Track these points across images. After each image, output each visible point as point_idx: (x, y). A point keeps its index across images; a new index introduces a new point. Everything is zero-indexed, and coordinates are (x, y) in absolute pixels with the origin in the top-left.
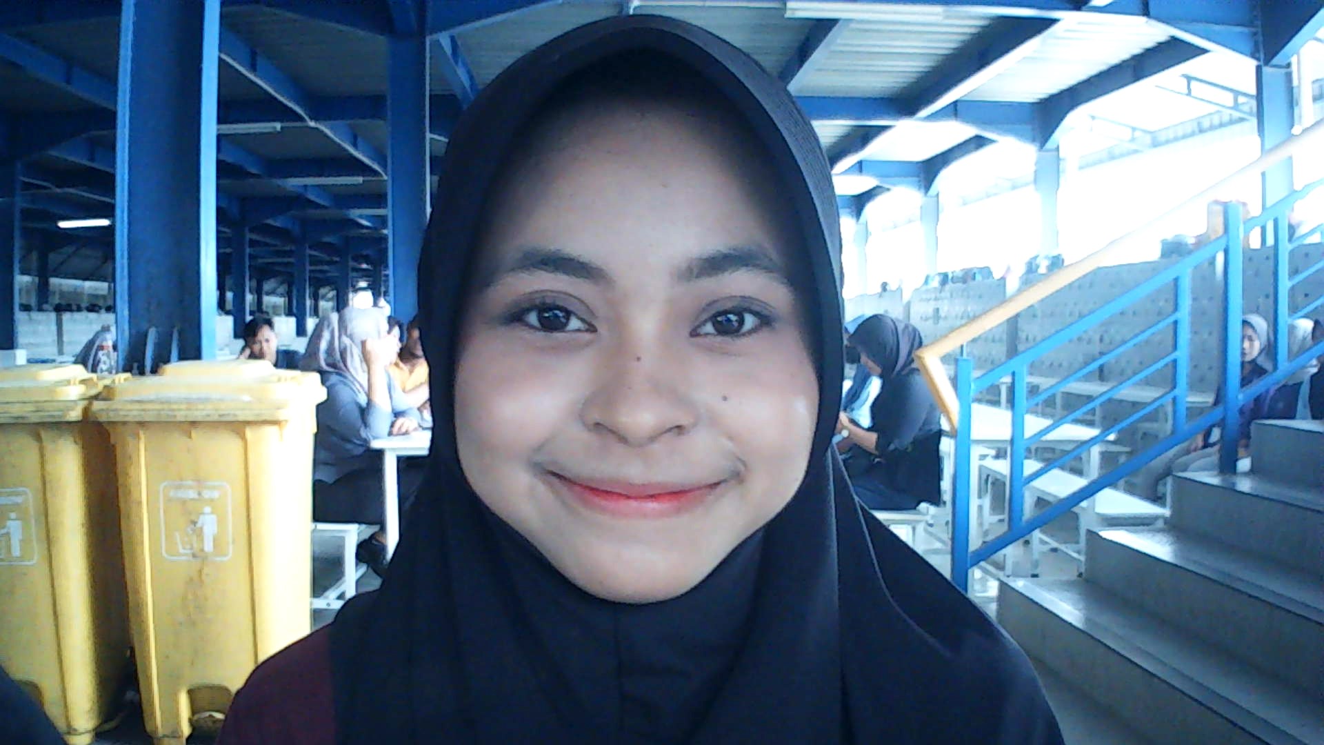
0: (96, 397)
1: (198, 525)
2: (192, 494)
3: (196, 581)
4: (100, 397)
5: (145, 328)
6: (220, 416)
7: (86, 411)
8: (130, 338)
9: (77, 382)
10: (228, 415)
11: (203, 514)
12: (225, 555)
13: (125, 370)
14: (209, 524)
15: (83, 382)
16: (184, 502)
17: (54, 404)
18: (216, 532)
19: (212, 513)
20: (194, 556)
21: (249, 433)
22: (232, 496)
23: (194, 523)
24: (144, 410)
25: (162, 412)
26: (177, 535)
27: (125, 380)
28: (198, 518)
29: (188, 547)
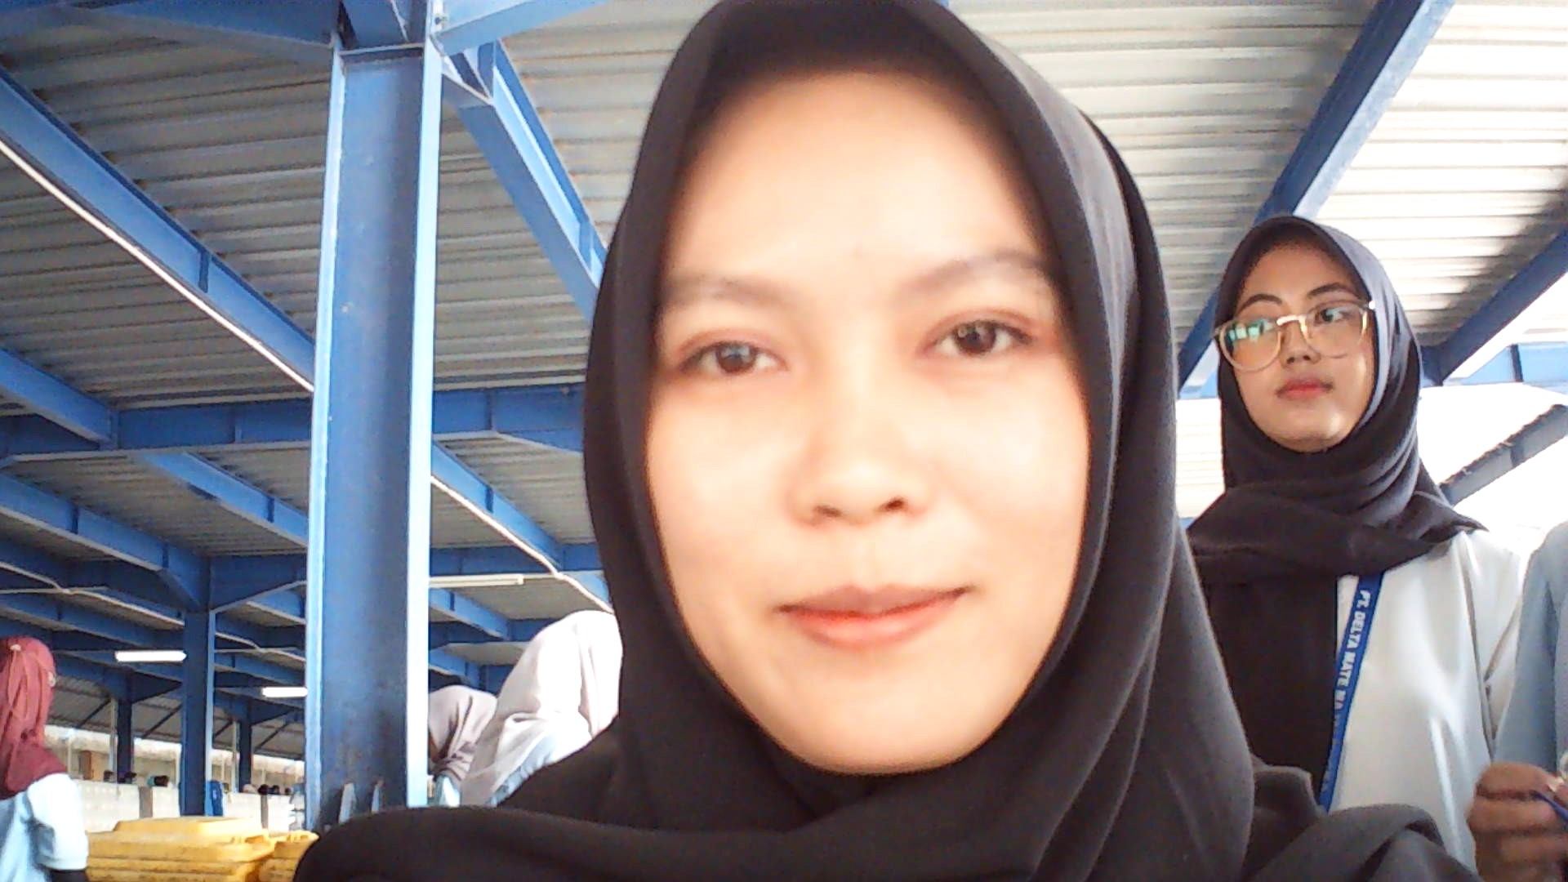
4: (275, 856)
5: (340, 785)
7: (253, 874)
8: (322, 795)
9: (243, 841)
15: (249, 840)
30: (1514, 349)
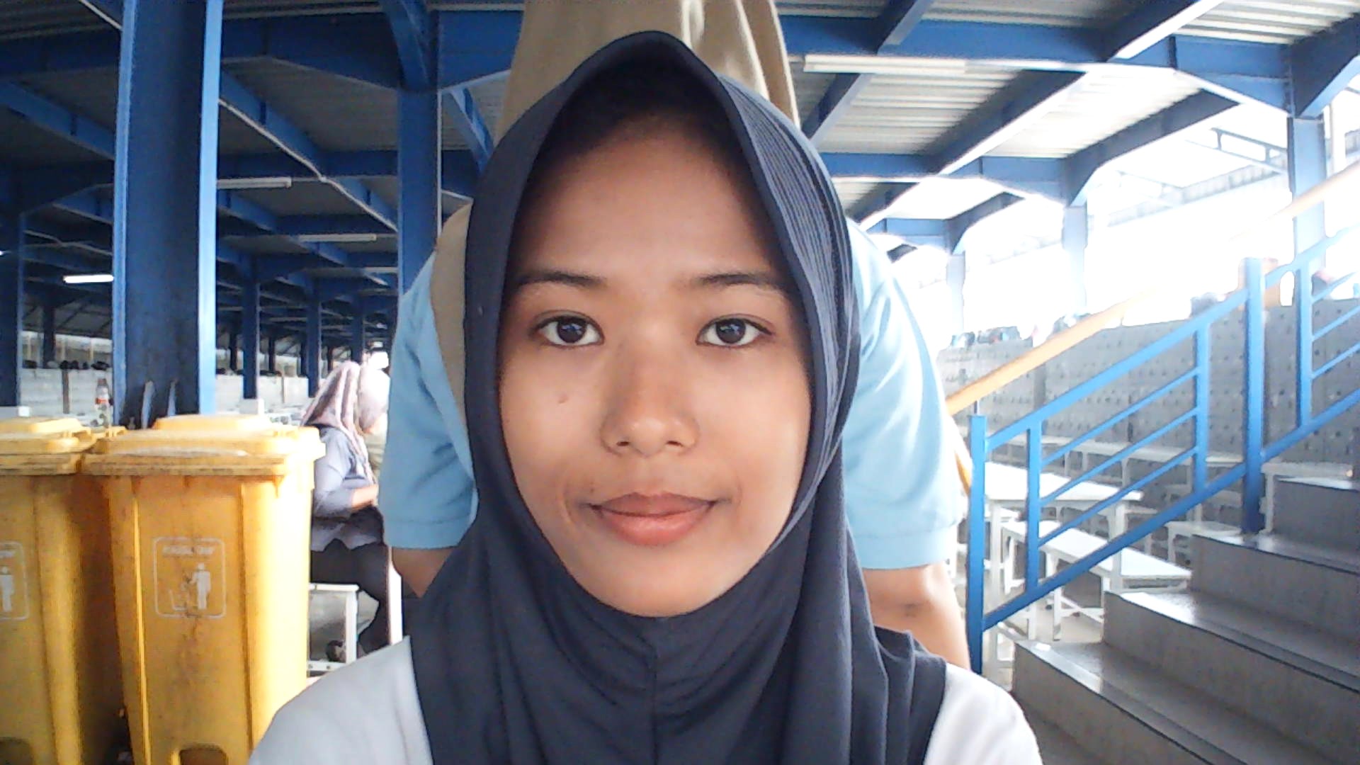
0: (89, 451)
1: (192, 582)
2: (184, 550)
3: (190, 640)
4: (93, 451)
5: (141, 383)
6: (214, 470)
7: (79, 464)
8: (127, 393)
9: (70, 434)
10: (222, 470)
11: (198, 571)
12: (218, 614)
13: (121, 424)
14: (203, 582)
15: (76, 435)
16: (177, 557)
17: (49, 457)
18: (209, 589)
19: (206, 570)
20: (188, 614)
21: (244, 490)
22: (225, 553)
23: (188, 580)
24: (139, 464)
25: (157, 467)
26: (171, 592)
27: (119, 433)
28: (192, 574)
29: (182, 604)
30: (1172, 39)
